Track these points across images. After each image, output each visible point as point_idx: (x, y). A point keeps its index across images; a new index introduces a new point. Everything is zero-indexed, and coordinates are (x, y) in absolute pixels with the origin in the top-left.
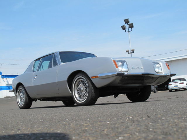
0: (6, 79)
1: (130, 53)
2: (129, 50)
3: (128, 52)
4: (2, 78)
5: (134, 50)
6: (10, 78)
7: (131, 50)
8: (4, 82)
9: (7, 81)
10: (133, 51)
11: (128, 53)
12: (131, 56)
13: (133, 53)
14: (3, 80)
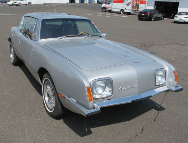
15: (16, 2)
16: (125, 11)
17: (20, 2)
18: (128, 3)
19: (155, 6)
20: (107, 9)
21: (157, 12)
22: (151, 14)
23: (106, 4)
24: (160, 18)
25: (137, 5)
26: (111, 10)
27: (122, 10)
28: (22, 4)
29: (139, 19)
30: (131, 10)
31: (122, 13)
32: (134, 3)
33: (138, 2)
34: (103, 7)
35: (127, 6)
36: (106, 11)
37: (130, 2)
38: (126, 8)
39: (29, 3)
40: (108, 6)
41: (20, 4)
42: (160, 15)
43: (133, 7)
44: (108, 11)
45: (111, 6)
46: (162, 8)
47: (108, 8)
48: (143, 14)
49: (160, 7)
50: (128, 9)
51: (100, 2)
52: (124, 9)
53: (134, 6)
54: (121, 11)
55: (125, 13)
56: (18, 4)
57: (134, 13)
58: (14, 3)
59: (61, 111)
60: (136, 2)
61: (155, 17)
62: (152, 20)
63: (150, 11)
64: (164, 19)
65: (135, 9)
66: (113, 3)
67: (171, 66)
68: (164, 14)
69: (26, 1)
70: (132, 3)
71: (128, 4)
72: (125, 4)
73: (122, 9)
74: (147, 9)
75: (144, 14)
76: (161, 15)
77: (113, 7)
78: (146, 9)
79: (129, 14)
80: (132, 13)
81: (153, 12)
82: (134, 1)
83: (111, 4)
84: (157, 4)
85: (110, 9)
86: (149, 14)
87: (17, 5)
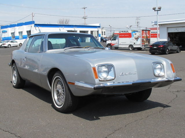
0: (38, 28)
1: (157, 11)
2: (155, 8)
3: (154, 9)
4: (35, 27)
5: (161, 7)
6: (42, 27)
7: (158, 8)
8: (36, 30)
9: (39, 30)
10: (160, 9)
11: (155, 11)
12: (157, 14)
13: (160, 10)
14: (36, 29)
15: (5, 44)
16: (135, 46)
17: (9, 43)
18: (137, 37)
19: (169, 38)
20: (112, 46)
21: (172, 44)
22: (164, 47)
23: (111, 40)
24: (176, 50)
25: (148, 39)
26: (118, 47)
27: (131, 46)
28: (12, 46)
29: (151, 53)
30: (141, 45)
31: (130, 49)
32: (144, 36)
33: (148, 36)
34: (108, 44)
35: (136, 40)
36: (112, 48)
37: (139, 36)
38: (135, 43)
39: (20, 44)
40: (113, 42)
41: (9, 46)
42: (175, 47)
43: (143, 41)
44: (114, 48)
45: (117, 43)
46: (177, 40)
47: (114, 44)
48: (154, 47)
49: (175, 39)
50: (137, 44)
51: (104, 40)
52: (132, 44)
53: (145, 40)
54: (129, 47)
55: (134, 49)
56: (7, 46)
57: (145, 48)
58: (3, 45)
59: (71, 103)
60: (146, 36)
61: (169, 49)
62: (167, 53)
63: (163, 43)
64: (180, 52)
65: (146, 44)
66: (120, 38)
67: (169, 61)
68: (181, 46)
69: (17, 42)
70: (141, 37)
71: (137, 39)
72: (134, 38)
73: (131, 44)
74: (160, 41)
75: (156, 47)
76: (177, 47)
77: (119, 43)
78: (158, 41)
79: (139, 49)
80: (143, 47)
81: (167, 44)
82: (144, 34)
83: (117, 40)
84: (171, 36)
85: (116, 45)
86: (161, 47)
87: (5, 47)
